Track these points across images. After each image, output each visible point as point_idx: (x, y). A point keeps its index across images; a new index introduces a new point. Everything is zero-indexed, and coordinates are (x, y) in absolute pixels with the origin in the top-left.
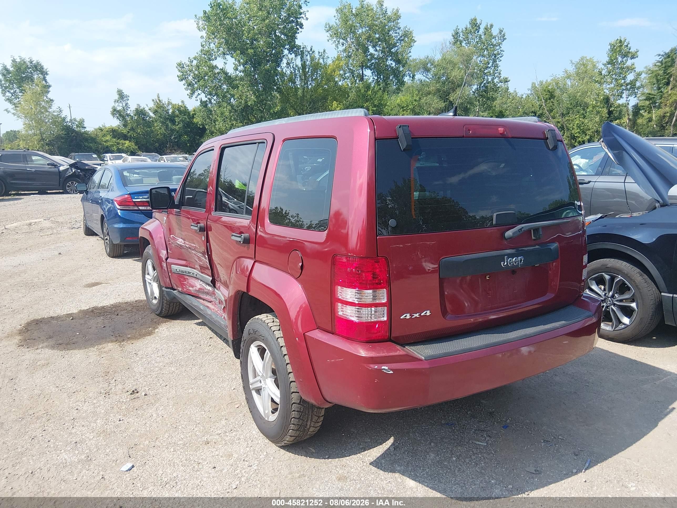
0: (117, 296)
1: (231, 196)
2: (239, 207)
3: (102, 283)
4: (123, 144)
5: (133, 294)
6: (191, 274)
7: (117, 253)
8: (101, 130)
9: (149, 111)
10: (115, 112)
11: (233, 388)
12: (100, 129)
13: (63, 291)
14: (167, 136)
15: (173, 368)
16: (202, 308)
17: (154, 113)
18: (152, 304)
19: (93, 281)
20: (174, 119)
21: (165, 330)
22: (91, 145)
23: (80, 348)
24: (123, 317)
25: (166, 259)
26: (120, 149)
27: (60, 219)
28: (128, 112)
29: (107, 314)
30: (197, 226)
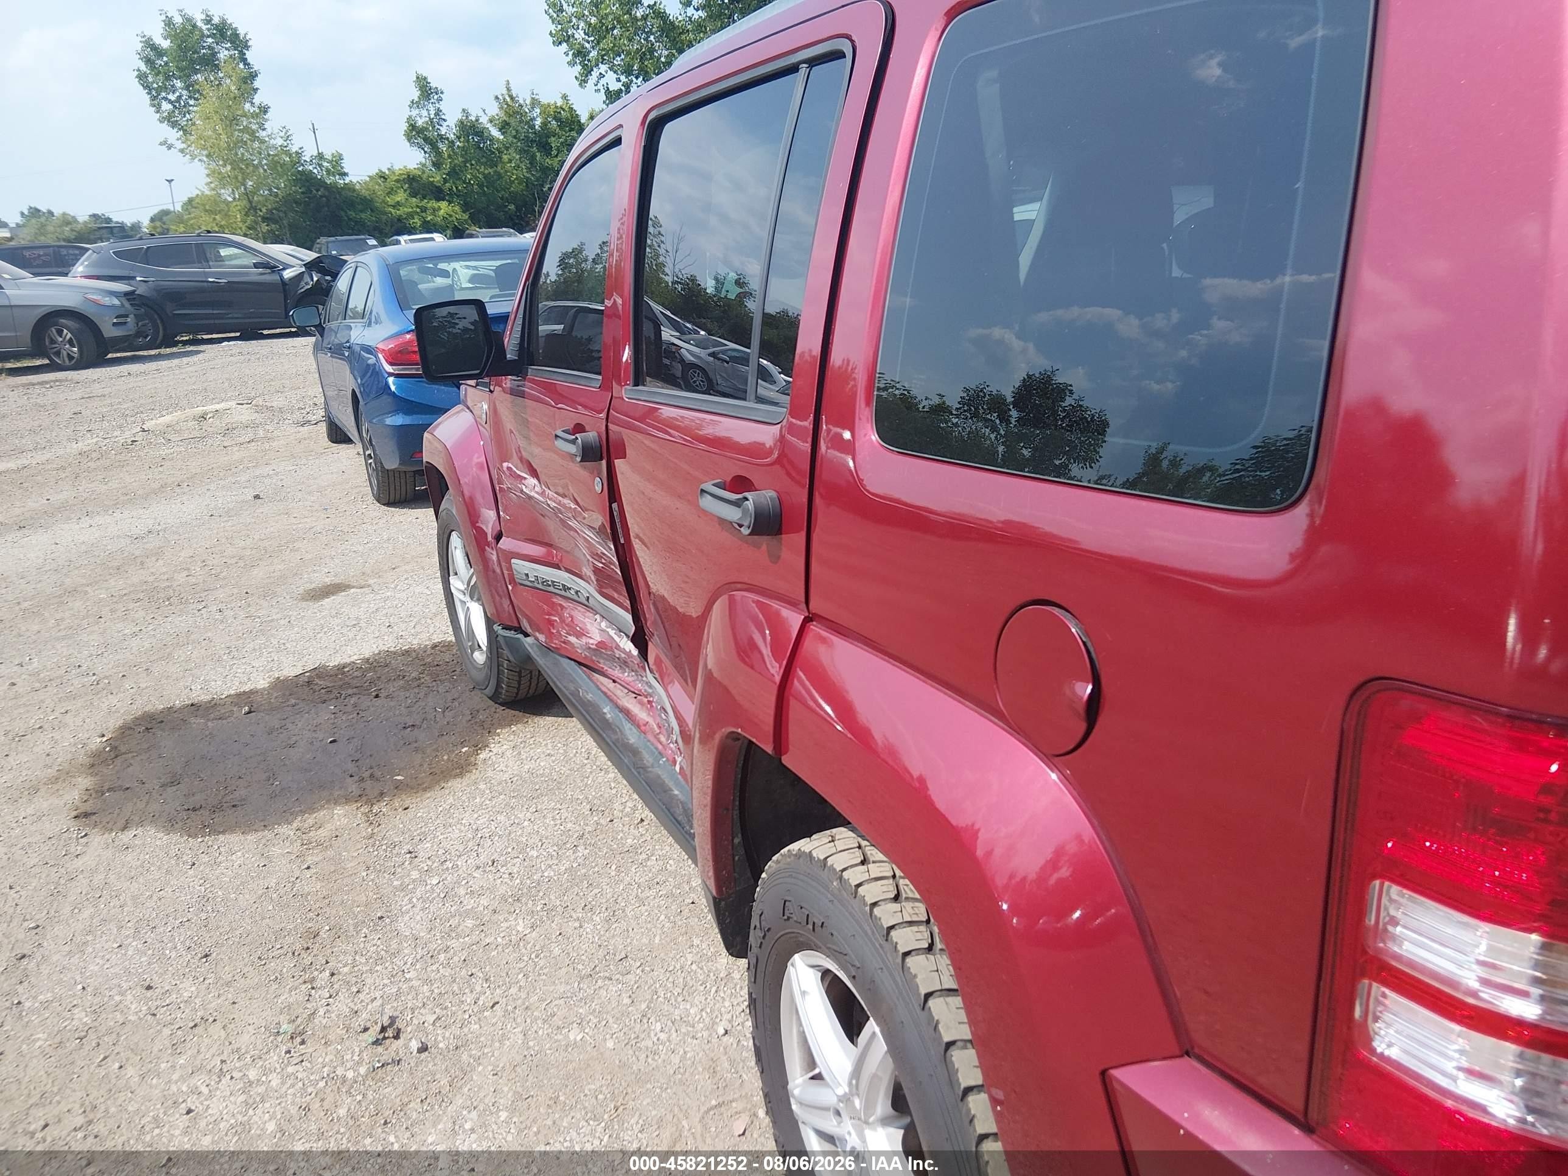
0: (384, 629)
1: (689, 322)
2: (713, 355)
3: (349, 587)
4: (435, 210)
5: (429, 621)
6: (572, 592)
7: (398, 492)
8: (384, 177)
9: (489, 125)
10: (415, 133)
11: (721, 1031)
12: (381, 177)
13: (242, 614)
14: (533, 185)
15: (521, 922)
16: (608, 716)
17: (500, 130)
18: (473, 662)
19: (327, 580)
20: (547, 141)
21: (508, 753)
22: (363, 216)
23: (247, 827)
24: (392, 704)
25: (498, 537)
26: (428, 222)
27: (277, 402)
28: (443, 131)
29: (350, 691)
30: (574, 442)
